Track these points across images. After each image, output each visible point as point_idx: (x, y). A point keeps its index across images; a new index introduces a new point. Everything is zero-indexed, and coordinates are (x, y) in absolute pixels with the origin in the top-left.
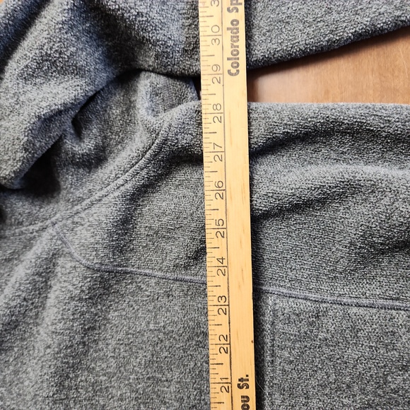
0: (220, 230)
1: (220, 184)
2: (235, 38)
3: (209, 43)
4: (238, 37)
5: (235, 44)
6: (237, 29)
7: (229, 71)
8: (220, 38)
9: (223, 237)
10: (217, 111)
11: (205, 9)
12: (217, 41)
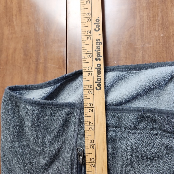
0: (92, 163)
1: (93, 141)
2: (99, 73)
3: (87, 75)
4: (100, 72)
5: (99, 75)
6: (100, 68)
7: (96, 88)
8: (92, 72)
9: (94, 167)
10: (90, 107)
11: (85, 59)
12: (91, 74)
